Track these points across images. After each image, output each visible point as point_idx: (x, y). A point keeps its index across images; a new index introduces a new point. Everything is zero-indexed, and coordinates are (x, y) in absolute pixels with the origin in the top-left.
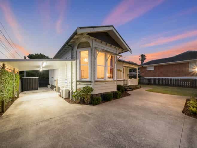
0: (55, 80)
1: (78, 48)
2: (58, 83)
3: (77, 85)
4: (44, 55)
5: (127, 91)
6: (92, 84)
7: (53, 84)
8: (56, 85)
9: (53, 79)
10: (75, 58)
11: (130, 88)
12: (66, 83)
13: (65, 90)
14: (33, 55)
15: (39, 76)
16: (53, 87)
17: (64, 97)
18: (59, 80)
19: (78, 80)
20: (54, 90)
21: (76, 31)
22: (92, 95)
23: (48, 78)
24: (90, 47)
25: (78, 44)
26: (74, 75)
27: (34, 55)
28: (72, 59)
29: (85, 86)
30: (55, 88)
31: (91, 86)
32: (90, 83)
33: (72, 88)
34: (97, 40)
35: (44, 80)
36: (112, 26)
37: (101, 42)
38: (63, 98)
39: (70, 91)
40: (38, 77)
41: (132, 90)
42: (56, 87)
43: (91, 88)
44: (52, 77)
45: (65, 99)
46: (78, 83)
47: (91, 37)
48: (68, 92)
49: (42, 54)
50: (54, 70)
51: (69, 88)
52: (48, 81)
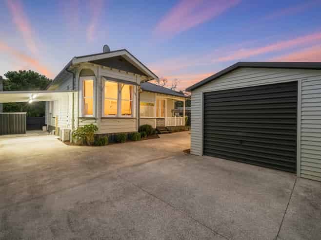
0: (54, 118)
1: (80, 76)
2: (59, 122)
3: (80, 123)
4: (38, 74)
5: (160, 133)
6: (97, 121)
7: (51, 125)
8: (55, 126)
9: (51, 115)
10: (77, 89)
11: (168, 130)
12: (67, 121)
13: (65, 130)
14: (16, 72)
15: (28, 112)
16: (50, 129)
17: (63, 140)
18: (59, 117)
19: (80, 116)
20: (53, 133)
21: (71, 61)
22: (98, 135)
23: (43, 115)
24: (94, 75)
25: (80, 70)
26: (76, 110)
27: (18, 72)
28: (73, 89)
29: (88, 124)
30: (54, 131)
31: (95, 124)
32: (95, 121)
33: (73, 127)
34: (104, 67)
35: (36, 118)
36: (125, 50)
37: (111, 69)
38: (61, 140)
39: (70, 131)
40: (25, 113)
41: (170, 133)
42: (55, 129)
43: (95, 126)
44: (50, 112)
45: (65, 142)
46: (80, 120)
47: (94, 65)
48: (69, 132)
49: (33, 72)
50: (52, 102)
51: (70, 128)
52: (44, 119)
